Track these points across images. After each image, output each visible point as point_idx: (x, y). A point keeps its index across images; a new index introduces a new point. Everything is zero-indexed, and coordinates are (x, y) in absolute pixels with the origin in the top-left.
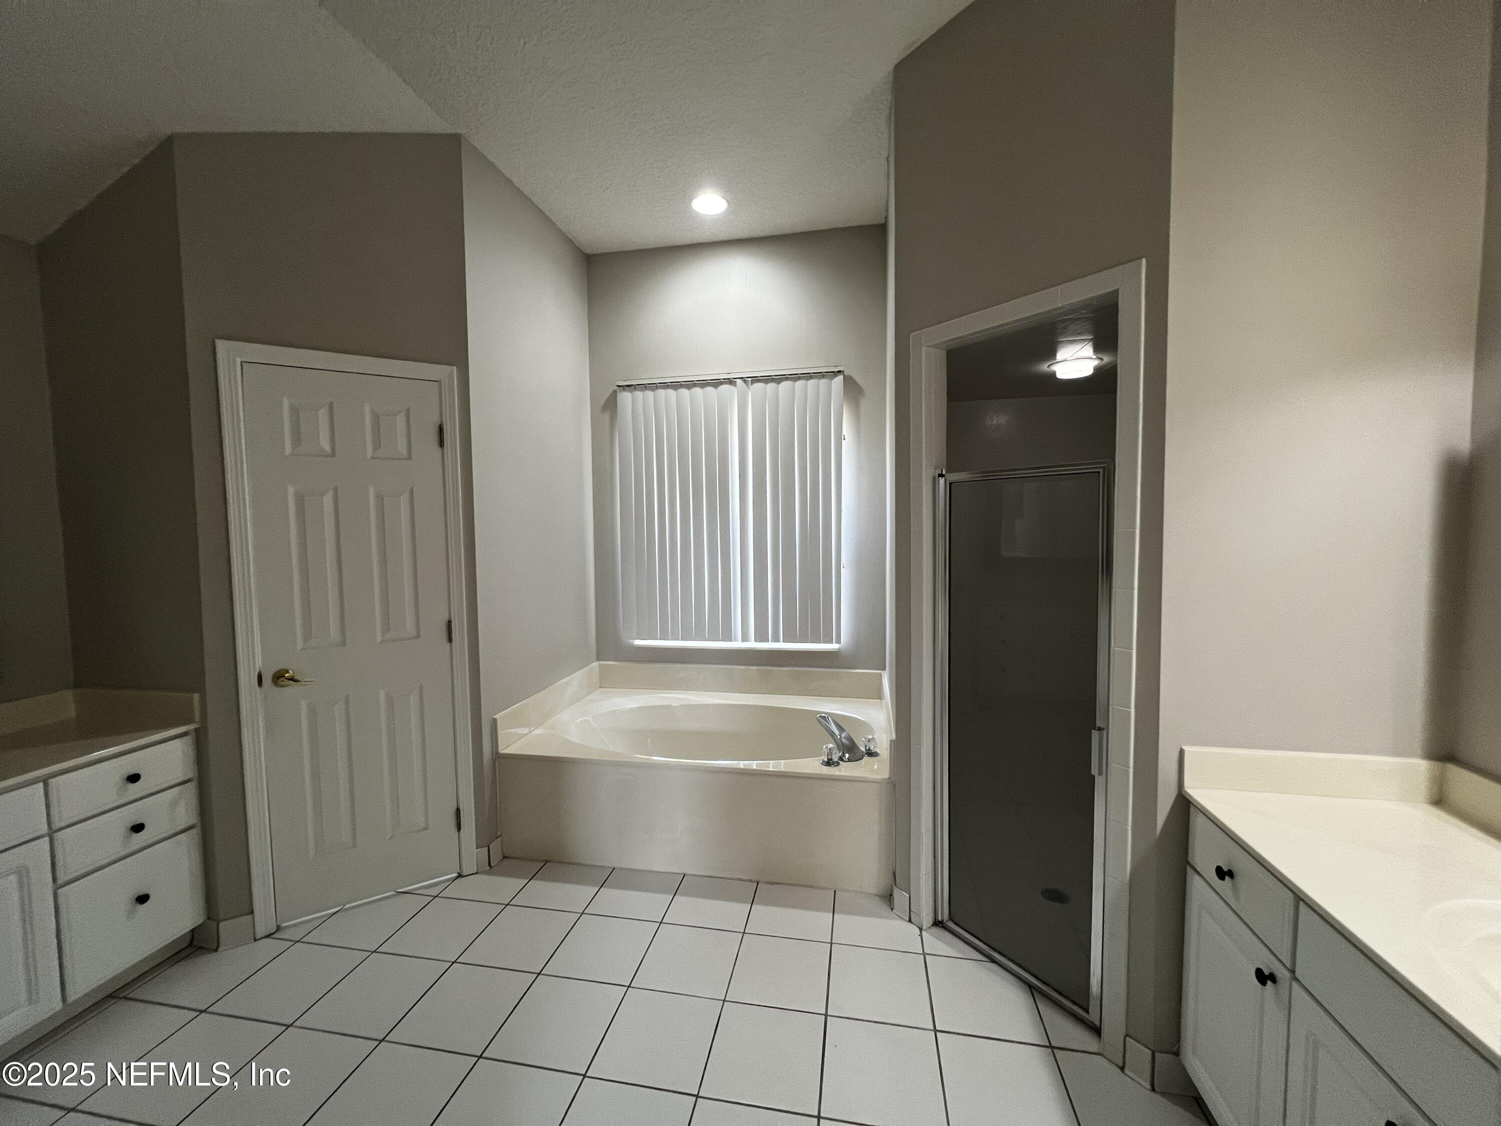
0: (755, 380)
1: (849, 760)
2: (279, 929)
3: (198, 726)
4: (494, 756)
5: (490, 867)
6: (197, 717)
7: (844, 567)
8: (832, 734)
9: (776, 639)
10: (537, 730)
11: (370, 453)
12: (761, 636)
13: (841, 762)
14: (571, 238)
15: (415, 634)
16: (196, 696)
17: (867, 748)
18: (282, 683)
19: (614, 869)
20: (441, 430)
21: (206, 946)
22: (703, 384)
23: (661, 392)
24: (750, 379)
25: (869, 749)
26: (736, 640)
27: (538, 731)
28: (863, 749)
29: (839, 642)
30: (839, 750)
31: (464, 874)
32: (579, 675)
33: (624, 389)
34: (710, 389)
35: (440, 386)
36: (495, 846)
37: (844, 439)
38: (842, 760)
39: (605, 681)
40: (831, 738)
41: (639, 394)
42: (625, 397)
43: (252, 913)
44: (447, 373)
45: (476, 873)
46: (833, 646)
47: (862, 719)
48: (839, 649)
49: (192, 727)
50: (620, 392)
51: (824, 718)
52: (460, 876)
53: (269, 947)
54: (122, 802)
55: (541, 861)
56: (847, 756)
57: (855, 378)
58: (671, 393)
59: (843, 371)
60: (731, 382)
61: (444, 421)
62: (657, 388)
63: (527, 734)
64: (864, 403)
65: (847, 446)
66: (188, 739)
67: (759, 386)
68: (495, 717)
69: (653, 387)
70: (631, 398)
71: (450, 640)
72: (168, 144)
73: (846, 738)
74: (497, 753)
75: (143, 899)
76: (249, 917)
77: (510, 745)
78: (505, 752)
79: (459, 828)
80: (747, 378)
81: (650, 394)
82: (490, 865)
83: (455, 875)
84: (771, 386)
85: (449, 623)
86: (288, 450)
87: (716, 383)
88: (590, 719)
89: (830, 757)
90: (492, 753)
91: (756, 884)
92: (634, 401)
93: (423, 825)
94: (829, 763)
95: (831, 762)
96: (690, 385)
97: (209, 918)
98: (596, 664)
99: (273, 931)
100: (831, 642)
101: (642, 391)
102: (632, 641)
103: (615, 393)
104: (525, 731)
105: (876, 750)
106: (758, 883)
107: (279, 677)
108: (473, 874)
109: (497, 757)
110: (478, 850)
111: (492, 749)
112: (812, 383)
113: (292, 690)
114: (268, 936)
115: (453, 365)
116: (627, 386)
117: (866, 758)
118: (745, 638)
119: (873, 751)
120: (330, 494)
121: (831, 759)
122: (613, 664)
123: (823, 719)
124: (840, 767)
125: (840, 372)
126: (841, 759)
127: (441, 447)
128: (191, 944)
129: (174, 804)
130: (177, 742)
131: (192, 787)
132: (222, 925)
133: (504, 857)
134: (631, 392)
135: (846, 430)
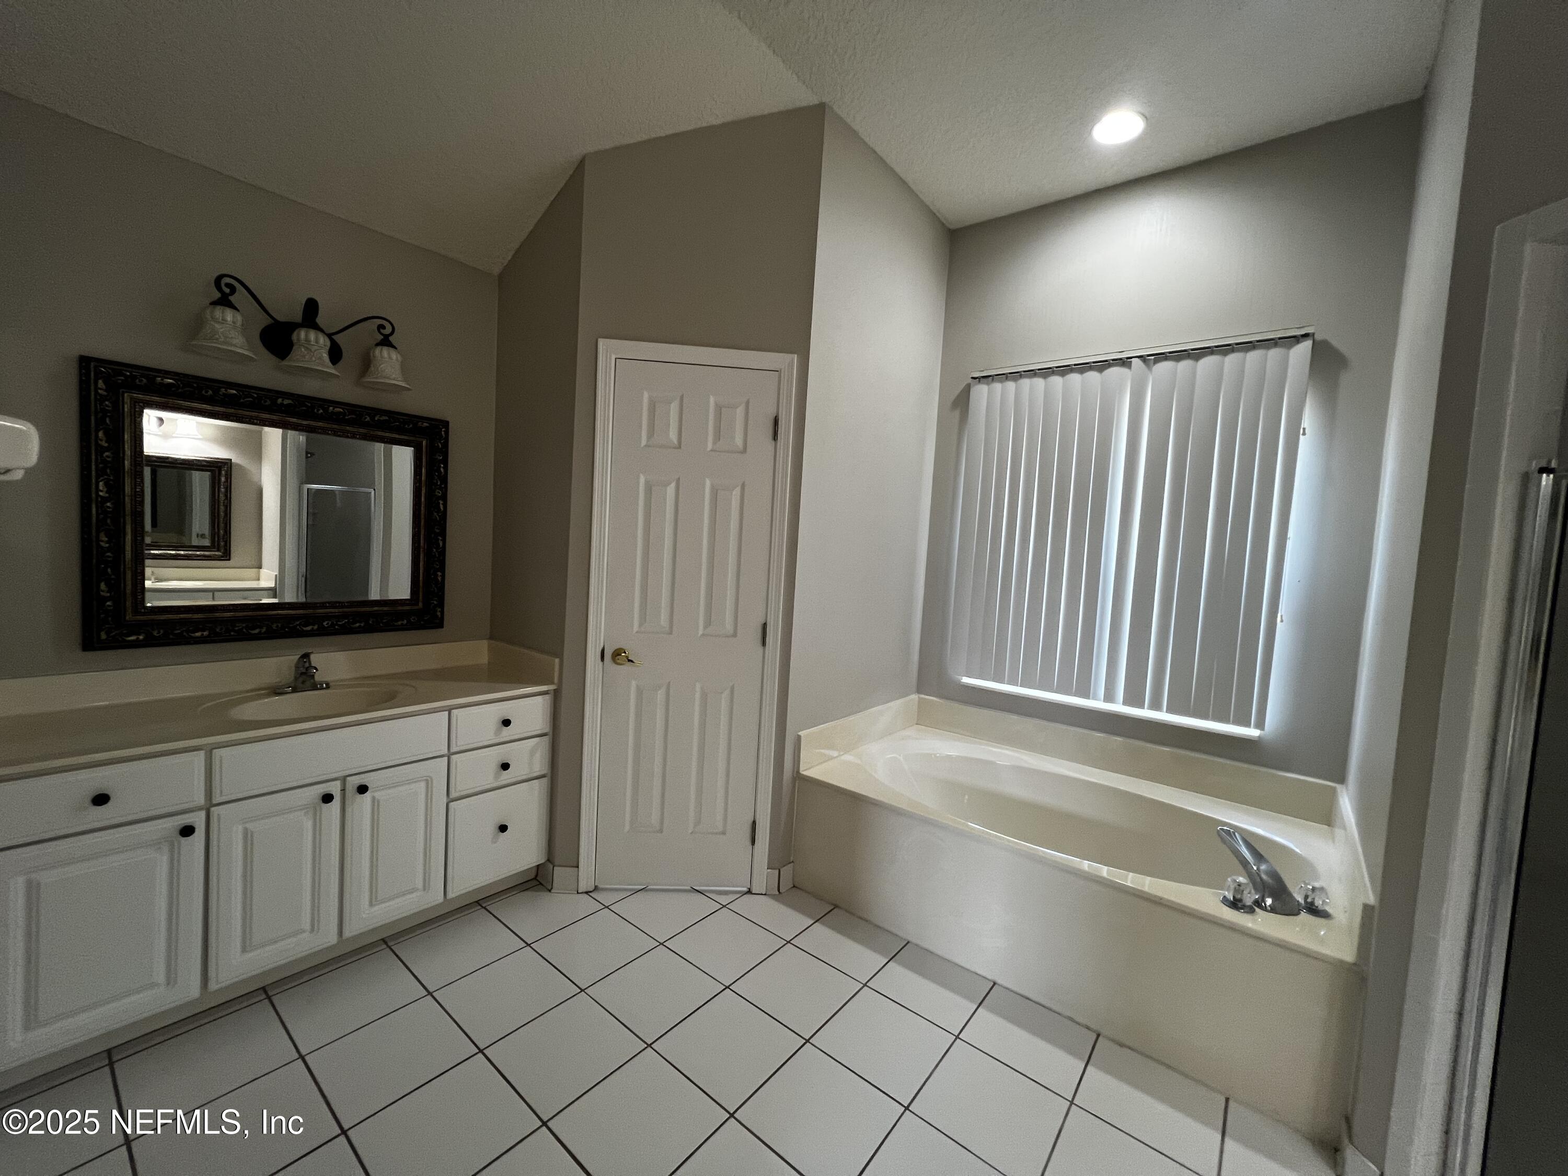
0: (1161, 357)
1: (1273, 910)
2: (596, 888)
3: (555, 688)
4: (795, 776)
5: (778, 894)
6: (556, 680)
7: (1282, 621)
8: (1244, 863)
9: (1156, 705)
10: (845, 755)
11: (710, 446)
12: (1134, 698)
13: (1257, 909)
14: (935, 211)
15: (732, 632)
16: (557, 660)
17: (1309, 900)
18: (618, 661)
19: (908, 942)
20: (776, 421)
21: (545, 885)
22: (1083, 368)
23: (1026, 382)
24: (1153, 357)
25: (1312, 903)
26: (1095, 698)
27: (848, 757)
28: (1300, 899)
29: (1260, 725)
30: (1255, 889)
31: (753, 892)
32: (896, 705)
33: (979, 381)
34: (1092, 375)
35: (780, 377)
36: (787, 871)
37: (1304, 434)
38: (1260, 906)
39: (923, 718)
40: (1241, 868)
41: (997, 386)
42: (981, 392)
43: (578, 867)
44: (786, 361)
45: (765, 894)
46: (1252, 732)
47: (1297, 850)
48: (1259, 737)
49: (552, 687)
50: (976, 384)
51: (1228, 832)
52: (749, 892)
53: (587, 904)
54: (497, 741)
55: (832, 904)
56: (1269, 901)
57: (1334, 342)
58: (1039, 382)
59: (1313, 334)
60: (1124, 362)
61: (780, 413)
62: (1021, 376)
63: (837, 757)
64: (1346, 379)
65: (1305, 446)
66: (547, 697)
67: (1165, 366)
68: (800, 733)
69: (1016, 376)
70: (987, 390)
71: (764, 643)
72: (582, 163)
73: (1267, 873)
74: (798, 772)
75: (503, 828)
76: (577, 869)
77: (812, 767)
78: (805, 773)
79: (753, 842)
80: (1149, 355)
81: (1011, 385)
82: (779, 891)
83: (745, 889)
84: (1185, 364)
85: (765, 626)
86: (644, 443)
87: (1102, 366)
88: (901, 758)
89: (1238, 897)
90: (794, 771)
91: (1095, 1036)
92: (990, 393)
93: (721, 829)
94: (1235, 904)
95: (1240, 905)
96: (1064, 370)
97: (548, 860)
98: (914, 697)
99: (591, 890)
100: (1247, 724)
101: (1001, 382)
102: (960, 677)
103: (968, 388)
104: (835, 754)
105: (1327, 908)
106: (1098, 1035)
107: (617, 654)
108: (762, 894)
109: (798, 777)
110: (769, 870)
111: (794, 765)
112: (1253, 356)
113: (627, 667)
114: (587, 893)
115: (794, 353)
116: (984, 377)
117: (1304, 916)
118: (1109, 697)
119: (1320, 908)
120: (673, 485)
121: (1240, 900)
122: (932, 700)
123: (1227, 834)
124: (1256, 917)
125: (1306, 336)
126: (1258, 903)
127: (775, 439)
128: (535, 878)
129: (532, 753)
130: (539, 698)
131: (545, 741)
132: (555, 868)
133: (794, 886)
134: (988, 384)
135: (1308, 422)
